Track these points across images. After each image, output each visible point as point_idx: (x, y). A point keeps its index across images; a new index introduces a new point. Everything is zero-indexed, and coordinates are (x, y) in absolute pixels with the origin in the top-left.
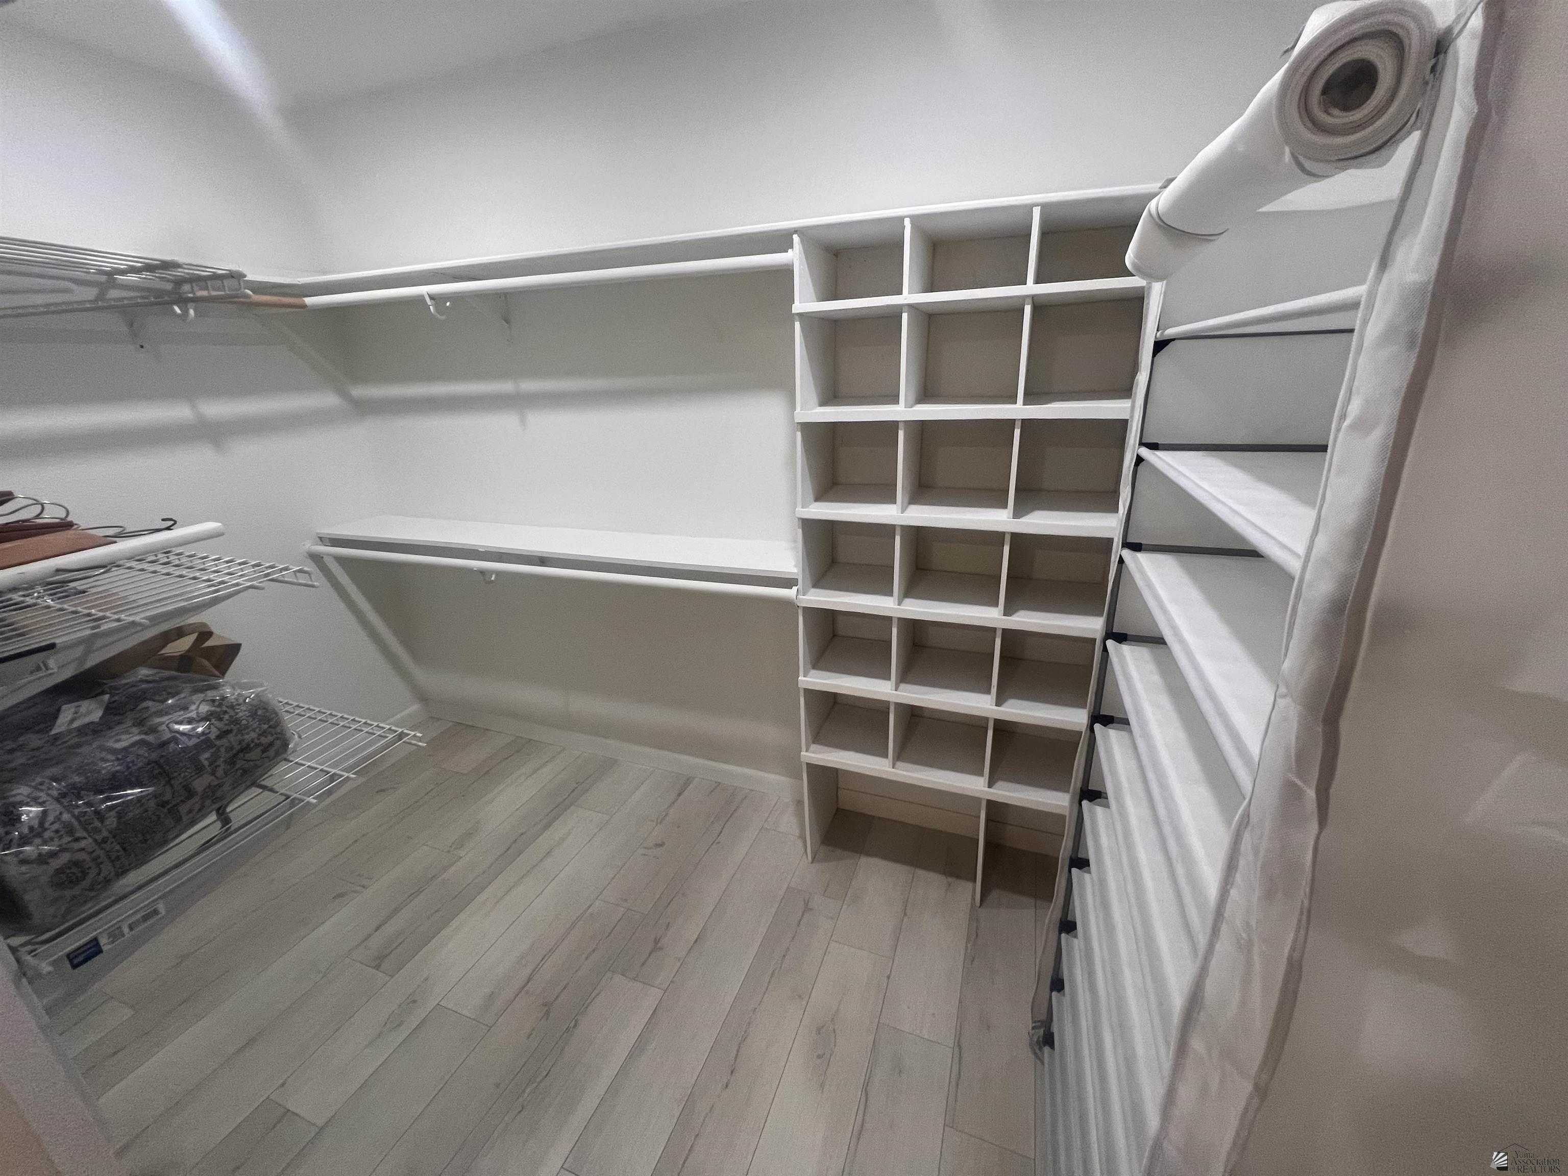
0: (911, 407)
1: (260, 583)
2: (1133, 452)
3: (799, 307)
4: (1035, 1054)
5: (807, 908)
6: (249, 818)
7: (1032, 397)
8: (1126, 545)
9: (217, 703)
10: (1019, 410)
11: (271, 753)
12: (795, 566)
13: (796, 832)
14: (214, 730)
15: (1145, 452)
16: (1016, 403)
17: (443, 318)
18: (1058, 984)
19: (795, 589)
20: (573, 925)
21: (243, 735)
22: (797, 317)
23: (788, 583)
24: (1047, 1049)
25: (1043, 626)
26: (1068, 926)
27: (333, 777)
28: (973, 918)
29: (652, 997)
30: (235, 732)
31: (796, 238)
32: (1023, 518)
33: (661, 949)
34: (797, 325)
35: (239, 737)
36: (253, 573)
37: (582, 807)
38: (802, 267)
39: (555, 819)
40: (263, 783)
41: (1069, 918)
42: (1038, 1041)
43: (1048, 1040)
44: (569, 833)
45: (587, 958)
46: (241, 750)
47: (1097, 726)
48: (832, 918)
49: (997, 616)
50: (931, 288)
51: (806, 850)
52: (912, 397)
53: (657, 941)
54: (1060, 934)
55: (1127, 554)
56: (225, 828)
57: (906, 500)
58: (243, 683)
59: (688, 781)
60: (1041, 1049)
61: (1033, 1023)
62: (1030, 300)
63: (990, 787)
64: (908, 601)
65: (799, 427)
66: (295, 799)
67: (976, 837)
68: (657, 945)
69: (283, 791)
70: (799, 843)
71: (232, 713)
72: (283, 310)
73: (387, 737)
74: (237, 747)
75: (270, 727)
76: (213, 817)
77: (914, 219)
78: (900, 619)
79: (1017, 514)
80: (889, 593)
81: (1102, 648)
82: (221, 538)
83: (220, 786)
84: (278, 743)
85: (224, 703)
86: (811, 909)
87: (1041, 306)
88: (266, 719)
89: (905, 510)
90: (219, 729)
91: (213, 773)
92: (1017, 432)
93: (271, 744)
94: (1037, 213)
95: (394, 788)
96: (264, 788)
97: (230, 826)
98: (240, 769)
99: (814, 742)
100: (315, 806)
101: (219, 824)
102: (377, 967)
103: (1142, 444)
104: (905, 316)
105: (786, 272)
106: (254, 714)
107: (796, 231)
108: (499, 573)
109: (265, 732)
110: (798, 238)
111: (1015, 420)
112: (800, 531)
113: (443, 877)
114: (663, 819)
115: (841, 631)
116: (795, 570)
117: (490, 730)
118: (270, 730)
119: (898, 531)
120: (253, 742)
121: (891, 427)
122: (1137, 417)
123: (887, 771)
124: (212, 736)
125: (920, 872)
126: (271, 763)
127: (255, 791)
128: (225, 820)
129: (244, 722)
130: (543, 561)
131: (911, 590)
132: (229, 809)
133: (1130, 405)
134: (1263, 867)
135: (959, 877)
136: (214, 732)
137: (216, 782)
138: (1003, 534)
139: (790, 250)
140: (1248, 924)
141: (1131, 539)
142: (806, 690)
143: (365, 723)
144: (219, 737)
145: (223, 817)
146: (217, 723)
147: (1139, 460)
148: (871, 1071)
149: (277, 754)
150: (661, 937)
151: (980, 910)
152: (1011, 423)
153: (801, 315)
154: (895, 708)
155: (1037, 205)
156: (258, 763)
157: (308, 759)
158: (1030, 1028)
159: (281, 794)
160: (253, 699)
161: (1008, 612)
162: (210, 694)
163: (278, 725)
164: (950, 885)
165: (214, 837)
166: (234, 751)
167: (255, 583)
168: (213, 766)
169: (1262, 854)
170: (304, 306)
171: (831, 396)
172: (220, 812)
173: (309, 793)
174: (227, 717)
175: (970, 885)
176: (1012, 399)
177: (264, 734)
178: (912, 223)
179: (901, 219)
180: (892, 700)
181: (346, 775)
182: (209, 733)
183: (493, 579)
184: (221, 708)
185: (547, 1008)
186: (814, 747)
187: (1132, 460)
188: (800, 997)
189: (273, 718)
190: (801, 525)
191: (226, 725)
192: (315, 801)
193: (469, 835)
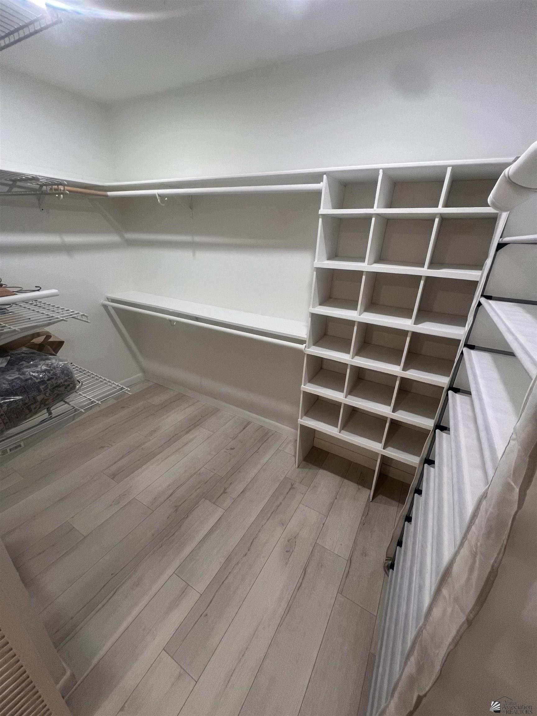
0: (371, 265)
1: (66, 319)
2: (477, 299)
3: (322, 211)
4: (385, 571)
5: (292, 487)
6: (60, 414)
7: (433, 265)
8: (466, 345)
9: (49, 366)
10: (424, 271)
11: (69, 389)
12: (306, 334)
13: (293, 454)
14: (46, 377)
15: (483, 300)
16: (424, 267)
17: (163, 205)
18: (400, 544)
19: (304, 345)
20: (192, 476)
21: (58, 380)
22: (321, 216)
23: (302, 342)
24: (391, 570)
25: (421, 378)
26: (408, 519)
27: (93, 402)
28: (367, 506)
29: (219, 512)
30: (55, 378)
31: (325, 176)
32: (419, 325)
33: (226, 493)
34: (320, 220)
35: (56, 381)
36: (66, 313)
37: (202, 427)
38: (326, 191)
39: (190, 430)
40: (66, 400)
41: (410, 516)
42: (388, 566)
43: (392, 566)
44: (196, 437)
45: (195, 491)
46: (57, 386)
47: (437, 431)
48: (302, 494)
49: (399, 370)
50: (390, 205)
51: (296, 462)
52: (372, 260)
53: (225, 489)
54: (405, 521)
55: (465, 350)
56: (50, 416)
57: (363, 310)
58: (60, 359)
59: (248, 423)
60: (388, 570)
61: (386, 557)
62: (438, 216)
63: (384, 449)
64: (357, 357)
65: (315, 269)
66: (76, 409)
67: (374, 470)
68: (225, 492)
69: (73, 405)
70: (293, 458)
71: (54, 371)
72: (99, 197)
73: (116, 388)
74: (55, 385)
75: (69, 378)
76: (45, 411)
77: (385, 170)
78: (351, 365)
79: (416, 323)
80: (348, 352)
81: (446, 394)
82: (58, 296)
83: (47, 399)
84: (71, 385)
85: (52, 366)
86: (294, 488)
87: (444, 219)
88: (67, 375)
89: (361, 314)
90: (49, 377)
91: (45, 394)
92: (422, 283)
93: (69, 385)
94: (449, 170)
95: (128, 407)
96: (66, 403)
97: (52, 416)
98: (55, 394)
99: (305, 415)
100: (84, 413)
101: (47, 414)
102: (113, 479)
103: (482, 295)
104: (373, 219)
105: (318, 193)
106: (62, 372)
107: (325, 173)
108: (178, 322)
109: (66, 380)
110: (326, 177)
111: (422, 276)
112: (310, 319)
113: (143, 447)
114: (236, 438)
115: (324, 367)
116: (306, 336)
117: (169, 388)
118: (69, 379)
119: (356, 324)
120: (62, 384)
121: (359, 274)
122: (483, 280)
123: (336, 434)
124: (46, 379)
125: (346, 481)
126: (68, 393)
127: (62, 403)
128: (50, 413)
129: (59, 375)
130: (197, 319)
131: (360, 352)
132: (51, 409)
133: (480, 274)
134: (488, 519)
135: (364, 486)
136: (46, 378)
137: (46, 398)
138: (408, 331)
139: (321, 183)
140: (477, 544)
141: (470, 343)
142: (304, 392)
143: (109, 381)
144: (48, 380)
145: (49, 412)
146: (48, 374)
147: (480, 304)
148: (309, 562)
149: (71, 389)
150: (227, 488)
151: (371, 503)
152: (419, 278)
153: (323, 215)
154: (344, 406)
155: (450, 166)
156: (63, 392)
157: (84, 393)
158: (385, 560)
159: (72, 406)
160: (63, 366)
161: (404, 369)
162: (47, 362)
163: (72, 378)
164: (359, 489)
165: (46, 419)
166: (54, 386)
167: (64, 318)
168: (45, 391)
169: (489, 513)
170: (107, 196)
171: (334, 255)
172: (48, 410)
173: (82, 407)
174: (52, 372)
175: (369, 491)
176: (422, 266)
177: (66, 381)
178: (383, 172)
179: (377, 170)
180: (343, 402)
181: (98, 402)
182: (45, 377)
183: (175, 324)
184: (50, 368)
185: (177, 508)
186: (305, 417)
187: (476, 303)
188: (283, 525)
189: (70, 375)
190: (310, 316)
191: (51, 375)
192: (84, 411)
193: (155, 431)
